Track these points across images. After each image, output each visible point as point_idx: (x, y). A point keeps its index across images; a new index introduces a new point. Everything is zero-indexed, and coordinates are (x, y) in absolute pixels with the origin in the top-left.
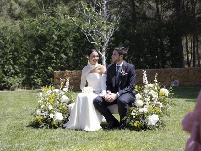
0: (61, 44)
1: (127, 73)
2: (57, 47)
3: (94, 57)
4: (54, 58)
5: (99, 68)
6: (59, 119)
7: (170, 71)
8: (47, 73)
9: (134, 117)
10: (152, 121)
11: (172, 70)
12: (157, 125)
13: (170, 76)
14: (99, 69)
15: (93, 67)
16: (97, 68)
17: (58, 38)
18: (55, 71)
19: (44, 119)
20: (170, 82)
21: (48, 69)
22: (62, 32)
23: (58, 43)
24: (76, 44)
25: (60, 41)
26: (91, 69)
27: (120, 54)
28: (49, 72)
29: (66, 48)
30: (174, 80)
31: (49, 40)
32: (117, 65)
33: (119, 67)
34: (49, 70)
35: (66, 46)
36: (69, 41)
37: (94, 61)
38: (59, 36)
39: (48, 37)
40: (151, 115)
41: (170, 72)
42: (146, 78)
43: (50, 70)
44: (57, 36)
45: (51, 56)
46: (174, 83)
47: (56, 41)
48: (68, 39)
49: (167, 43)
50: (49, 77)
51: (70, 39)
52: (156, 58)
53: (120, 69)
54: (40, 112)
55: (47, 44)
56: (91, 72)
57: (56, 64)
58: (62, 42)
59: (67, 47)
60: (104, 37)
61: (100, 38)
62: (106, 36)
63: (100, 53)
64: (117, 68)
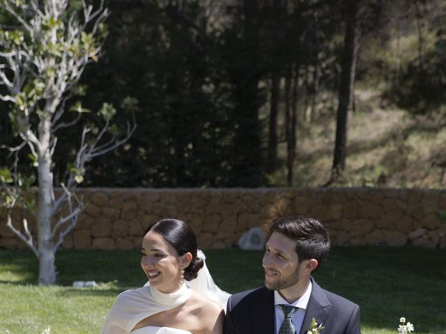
7: (238, 198)
11: (245, 195)
13: (238, 215)
20: (235, 233)
27: (303, 254)
30: (248, 229)
41: (238, 201)
46: (249, 237)
49: (226, 100)
52: (188, 149)
60: (51, 81)
61: (40, 85)
62: (56, 79)
63: (33, 138)
64: (279, 314)
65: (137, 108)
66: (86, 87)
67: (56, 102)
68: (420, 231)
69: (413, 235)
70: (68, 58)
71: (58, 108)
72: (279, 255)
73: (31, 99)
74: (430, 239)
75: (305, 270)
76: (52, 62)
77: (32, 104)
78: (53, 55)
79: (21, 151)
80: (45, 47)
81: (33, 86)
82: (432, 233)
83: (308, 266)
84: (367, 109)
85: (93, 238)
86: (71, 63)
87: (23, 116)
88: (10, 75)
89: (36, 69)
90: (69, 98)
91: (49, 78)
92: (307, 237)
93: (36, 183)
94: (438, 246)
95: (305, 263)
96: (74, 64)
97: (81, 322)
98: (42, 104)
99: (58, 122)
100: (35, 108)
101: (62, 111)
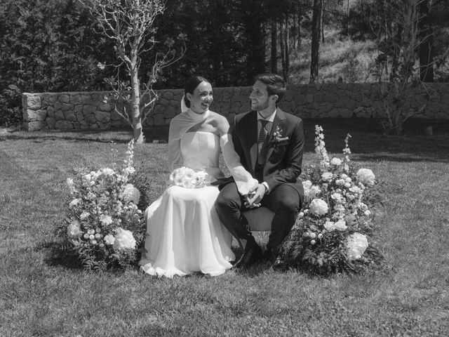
0: (34, 37)
1: (287, 138)
2: (28, 44)
3: (204, 94)
4: (21, 66)
5: (210, 120)
6: (127, 246)
8: (7, 96)
9: (313, 242)
10: (355, 250)
12: (366, 260)
14: (210, 123)
15: (198, 118)
16: (207, 121)
17: (29, 23)
18: (25, 94)
19: (91, 247)
21: (10, 89)
22: (36, 13)
23: (29, 34)
24: (65, 37)
25: (33, 31)
26: (193, 124)
27: (271, 92)
28: (11, 95)
29: (45, 45)
31: (8, 28)
32: (259, 117)
33: (265, 123)
34: (12, 92)
35: (44, 41)
36: (50, 31)
37: (204, 104)
38: (30, 20)
39: (8, 23)
40: (352, 236)
42: (323, 143)
43: (13, 90)
44: (25, 21)
45: (14, 62)
47: (24, 30)
48: (47, 26)
49: (242, 36)
50: (12, 105)
51: (52, 27)
53: (269, 127)
54: (78, 228)
55: (6, 36)
56: (194, 130)
57: (26, 78)
58: (36, 32)
59: (47, 43)
60: (137, 27)
61: (130, 29)
62: (140, 25)
63: (128, 59)
64: (260, 124)
65: (186, 39)
66: (157, 28)
67: (140, 38)
68: (360, 108)
69: (356, 111)
70: (146, 12)
71: (141, 42)
72: (258, 92)
73: (125, 37)
74: (366, 112)
75: (272, 101)
76: (137, 15)
77: (126, 40)
78: (138, 12)
79: (120, 67)
80: (133, 7)
81: (127, 29)
82: (368, 109)
83: (273, 99)
84: (332, 41)
85: (165, 118)
86: (148, 15)
87: (122, 47)
88: (114, 24)
89: (128, 20)
90: (147, 35)
91: (136, 24)
92: (273, 84)
93: (130, 85)
94: (371, 117)
95: (272, 97)
96: (150, 16)
97: (157, 159)
98: (132, 39)
99: (142, 49)
100: (128, 42)
101: (144, 42)
